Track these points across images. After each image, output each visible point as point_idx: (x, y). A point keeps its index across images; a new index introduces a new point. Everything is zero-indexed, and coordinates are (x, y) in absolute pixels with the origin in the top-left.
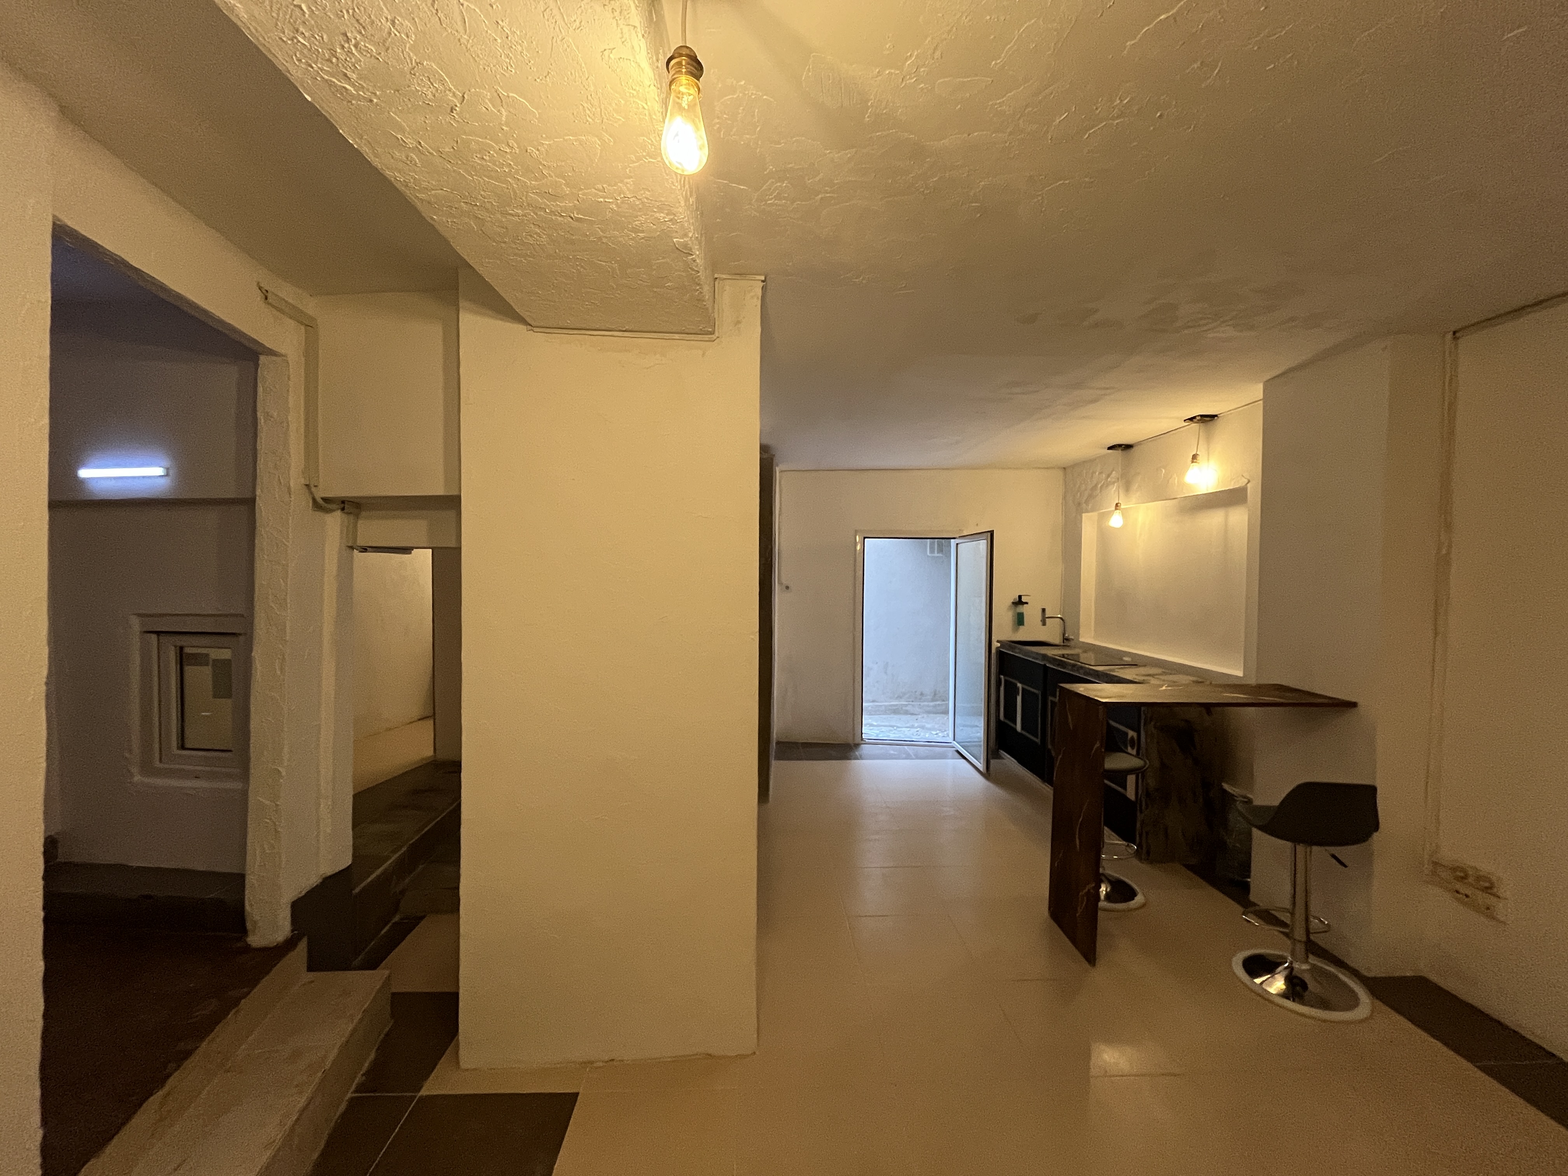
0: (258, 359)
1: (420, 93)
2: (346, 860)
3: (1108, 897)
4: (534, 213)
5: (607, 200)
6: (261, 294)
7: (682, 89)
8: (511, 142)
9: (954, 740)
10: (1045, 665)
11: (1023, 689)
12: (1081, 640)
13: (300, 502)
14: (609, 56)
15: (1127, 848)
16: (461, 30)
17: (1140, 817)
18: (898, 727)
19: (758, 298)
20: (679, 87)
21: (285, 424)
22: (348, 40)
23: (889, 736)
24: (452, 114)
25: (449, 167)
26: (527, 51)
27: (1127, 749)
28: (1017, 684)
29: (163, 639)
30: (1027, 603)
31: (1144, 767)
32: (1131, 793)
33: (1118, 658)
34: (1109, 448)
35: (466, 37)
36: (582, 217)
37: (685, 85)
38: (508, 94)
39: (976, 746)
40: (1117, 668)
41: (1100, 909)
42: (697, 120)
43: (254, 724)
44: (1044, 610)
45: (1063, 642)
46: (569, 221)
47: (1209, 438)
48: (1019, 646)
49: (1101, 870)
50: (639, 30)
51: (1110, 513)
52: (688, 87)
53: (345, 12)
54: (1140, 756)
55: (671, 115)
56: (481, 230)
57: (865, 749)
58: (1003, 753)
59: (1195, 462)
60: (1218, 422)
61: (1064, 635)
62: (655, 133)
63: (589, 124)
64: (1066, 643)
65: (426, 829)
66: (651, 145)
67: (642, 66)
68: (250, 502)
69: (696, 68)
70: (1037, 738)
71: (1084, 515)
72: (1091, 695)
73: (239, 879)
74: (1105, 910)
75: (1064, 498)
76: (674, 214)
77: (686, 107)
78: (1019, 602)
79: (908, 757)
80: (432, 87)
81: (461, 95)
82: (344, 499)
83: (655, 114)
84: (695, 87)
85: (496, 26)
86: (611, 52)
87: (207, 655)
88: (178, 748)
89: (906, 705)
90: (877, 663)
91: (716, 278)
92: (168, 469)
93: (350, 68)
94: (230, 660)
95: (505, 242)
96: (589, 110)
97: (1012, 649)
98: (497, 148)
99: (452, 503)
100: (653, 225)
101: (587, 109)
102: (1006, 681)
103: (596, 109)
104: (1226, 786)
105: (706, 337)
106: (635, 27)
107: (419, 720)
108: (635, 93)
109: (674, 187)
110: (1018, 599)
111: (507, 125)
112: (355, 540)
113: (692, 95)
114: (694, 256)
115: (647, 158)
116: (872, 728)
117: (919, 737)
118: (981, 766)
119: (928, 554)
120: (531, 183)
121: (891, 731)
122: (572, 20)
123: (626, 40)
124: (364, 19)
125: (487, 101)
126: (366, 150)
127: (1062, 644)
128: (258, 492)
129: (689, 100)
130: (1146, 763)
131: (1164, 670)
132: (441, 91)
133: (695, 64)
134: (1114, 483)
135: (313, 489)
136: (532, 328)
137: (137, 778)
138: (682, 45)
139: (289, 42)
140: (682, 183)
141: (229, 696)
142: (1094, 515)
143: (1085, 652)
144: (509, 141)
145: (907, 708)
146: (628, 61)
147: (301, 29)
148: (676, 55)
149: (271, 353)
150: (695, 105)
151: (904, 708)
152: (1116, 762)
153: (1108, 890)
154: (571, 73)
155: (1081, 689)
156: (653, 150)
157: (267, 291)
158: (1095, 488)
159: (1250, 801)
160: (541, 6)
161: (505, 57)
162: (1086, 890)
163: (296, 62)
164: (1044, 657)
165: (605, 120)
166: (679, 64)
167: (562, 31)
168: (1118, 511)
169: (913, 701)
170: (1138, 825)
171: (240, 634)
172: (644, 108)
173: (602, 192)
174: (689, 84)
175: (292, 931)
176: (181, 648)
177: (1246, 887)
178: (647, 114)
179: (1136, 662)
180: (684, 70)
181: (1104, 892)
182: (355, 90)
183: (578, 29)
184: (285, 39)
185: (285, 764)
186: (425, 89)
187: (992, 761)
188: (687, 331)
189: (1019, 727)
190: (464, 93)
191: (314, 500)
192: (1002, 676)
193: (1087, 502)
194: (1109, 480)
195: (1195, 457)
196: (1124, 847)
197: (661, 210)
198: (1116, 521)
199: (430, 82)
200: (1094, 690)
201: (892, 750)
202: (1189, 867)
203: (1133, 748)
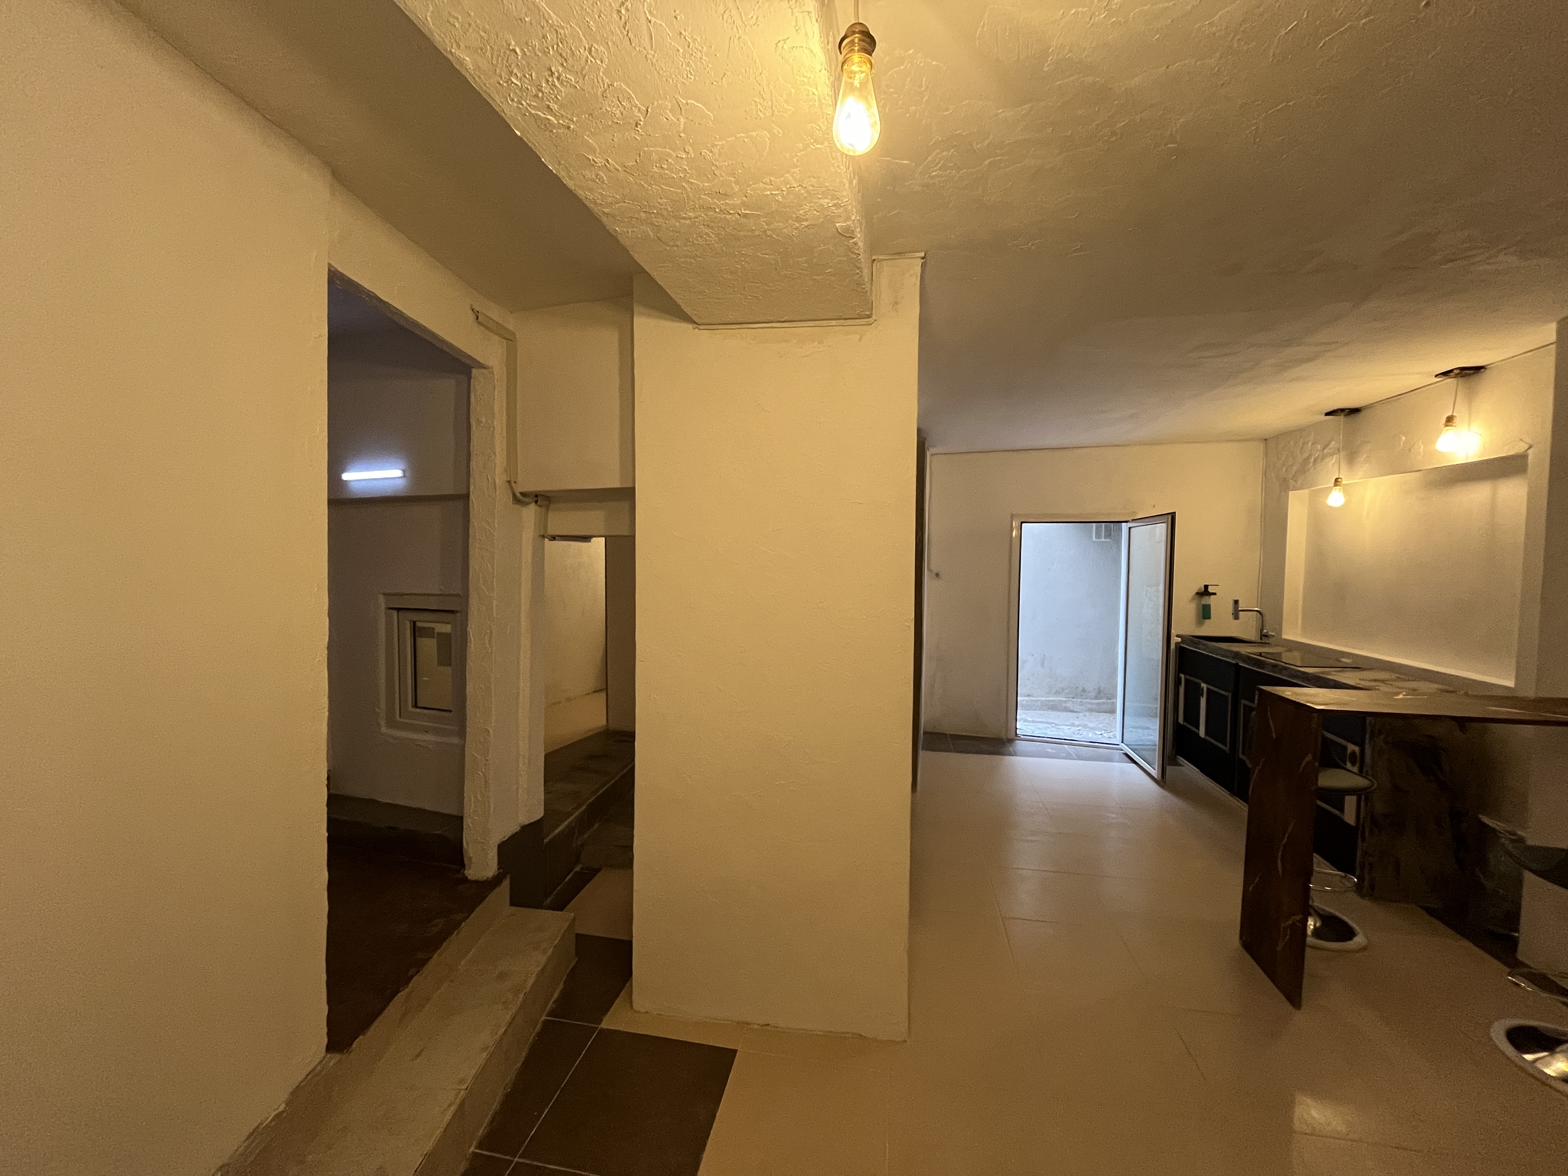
0: (471, 373)
1: (610, 113)
2: (539, 813)
3: (1317, 933)
4: (705, 214)
5: (773, 192)
6: (474, 315)
7: (855, 68)
8: (688, 148)
9: (1122, 742)
10: (1237, 664)
11: (1208, 689)
12: (1285, 636)
13: (503, 497)
14: (783, 47)
15: (1344, 880)
16: (648, 47)
17: (1361, 846)
18: (1056, 724)
19: (917, 276)
20: (851, 66)
21: (492, 429)
22: (552, 74)
23: (1046, 734)
24: (637, 129)
25: (632, 179)
26: (706, 56)
27: (1346, 765)
28: (1200, 685)
29: (401, 613)
30: (1215, 594)
31: (1370, 788)
32: (1349, 816)
33: (1335, 660)
34: (1327, 414)
35: (652, 52)
36: (749, 212)
37: (858, 63)
38: (687, 102)
39: (1148, 750)
40: (1334, 671)
41: (1308, 946)
42: (870, 97)
43: (470, 688)
44: (1236, 602)
45: (1261, 639)
46: (737, 218)
47: (1471, 397)
48: (1205, 642)
49: (1310, 903)
50: (813, 15)
51: (1329, 490)
52: (860, 64)
53: (550, 48)
54: (1364, 775)
55: (843, 96)
56: (657, 237)
57: (1020, 745)
58: (1181, 760)
59: (1450, 426)
60: (1485, 375)
61: (1262, 630)
62: (823, 118)
63: (760, 118)
64: (1265, 640)
65: (601, 792)
66: (819, 130)
67: (814, 51)
68: (466, 497)
69: (868, 42)
70: (1226, 745)
71: (1291, 493)
72: (1302, 700)
73: (458, 820)
74: (1312, 947)
75: (1265, 474)
76: (838, 198)
77: (858, 86)
78: (1205, 592)
79: (1068, 757)
80: (620, 105)
81: (645, 109)
82: (538, 493)
83: (825, 99)
84: (867, 63)
85: (679, 36)
86: (785, 43)
87: (433, 629)
88: (412, 707)
89: (1065, 702)
90: (1033, 655)
91: (874, 260)
92: (404, 471)
93: (553, 99)
94: (450, 634)
95: (677, 246)
96: (761, 104)
97: (1195, 644)
98: (674, 155)
99: (627, 495)
100: (817, 211)
101: (759, 104)
102: (1186, 680)
103: (767, 103)
104: (1485, 820)
105: (864, 321)
106: (809, 12)
107: (594, 692)
108: (806, 80)
109: (839, 171)
110: (1203, 590)
111: (684, 131)
112: (545, 527)
113: (864, 72)
114: (856, 239)
115: (815, 144)
116: (1026, 724)
117: (1080, 736)
118: (1154, 773)
119: (1094, 539)
120: (703, 185)
121: (1049, 728)
122: (750, 17)
123: (800, 28)
124: (566, 53)
125: (668, 111)
126: (562, 174)
127: (1260, 641)
128: (472, 488)
129: (861, 78)
130: (1373, 783)
131: (1398, 675)
132: (628, 108)
133: (868, 40)
134: (1332, 454)
135: (513, 485)
136: (698, 326)
137: (384, 730)
138: (854, 22)
139: (505, 84)
140: (847, 165)
141: (450, 665)
142: (1305, 493)
143: (1290, 650)
144: (686, 147)
145: (1067, 705)
146: (801, 48)
147: (515, 71)
148: (849, 34)
149: (482, 366)
150: (867, 81)
151: (1063, 704)
152: (1330, 779)
153: (1318, 925)
154: (746, 71)
155: (1288, 692)
156: (821, 135)
157: (478, 312)
158: (1306, 460)
159: (1521, 840)
160: (721, 9)
161: (686, 67)
162: (1290, 922)
163: (510, 102)
164: (1237, 655)
165: (776, 112)
166: (852, 42)
167: (740, 30)
168: (1338, 487)
169: (1073, 698)
170: (1359, 854)
171: (457, 612)
172: (814, 94)
173: (769, 185)
174: (860, 62)
175: (499, 869)
176: (414, 623)
177: (1513, 944)
178: (817, 99)
179: (1359, 665)
180: (856, 48)
181: (1312, 927)
182: (556, 119)
183: (754, 25)
184: (501, 83)
185: (493, 725)
186: (614, 109)
187: (1169, 768)
188: (845, 316)
189: (1202, 733)
190: (648, 107)
191: (514, 495)
192: (1182, 676)
193: (1295, 477)
194: (1325, 451)
195: (1450, 420)
196: (1339, 878)
197: (824, 195)
198: (1335, 499)
199: (619, 101)
200: (1306, 695)
201: (1049, 748)
202: (1431, 912)
203: (1354, 764)
